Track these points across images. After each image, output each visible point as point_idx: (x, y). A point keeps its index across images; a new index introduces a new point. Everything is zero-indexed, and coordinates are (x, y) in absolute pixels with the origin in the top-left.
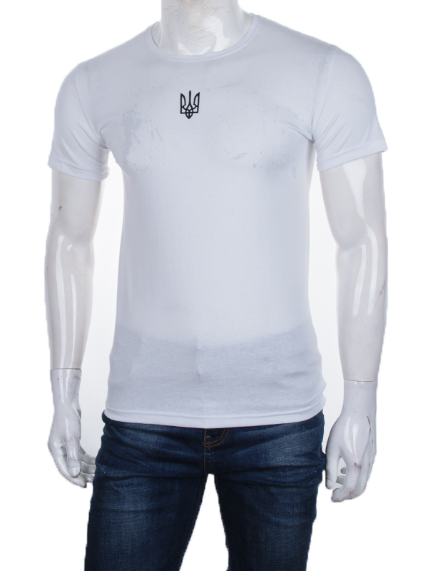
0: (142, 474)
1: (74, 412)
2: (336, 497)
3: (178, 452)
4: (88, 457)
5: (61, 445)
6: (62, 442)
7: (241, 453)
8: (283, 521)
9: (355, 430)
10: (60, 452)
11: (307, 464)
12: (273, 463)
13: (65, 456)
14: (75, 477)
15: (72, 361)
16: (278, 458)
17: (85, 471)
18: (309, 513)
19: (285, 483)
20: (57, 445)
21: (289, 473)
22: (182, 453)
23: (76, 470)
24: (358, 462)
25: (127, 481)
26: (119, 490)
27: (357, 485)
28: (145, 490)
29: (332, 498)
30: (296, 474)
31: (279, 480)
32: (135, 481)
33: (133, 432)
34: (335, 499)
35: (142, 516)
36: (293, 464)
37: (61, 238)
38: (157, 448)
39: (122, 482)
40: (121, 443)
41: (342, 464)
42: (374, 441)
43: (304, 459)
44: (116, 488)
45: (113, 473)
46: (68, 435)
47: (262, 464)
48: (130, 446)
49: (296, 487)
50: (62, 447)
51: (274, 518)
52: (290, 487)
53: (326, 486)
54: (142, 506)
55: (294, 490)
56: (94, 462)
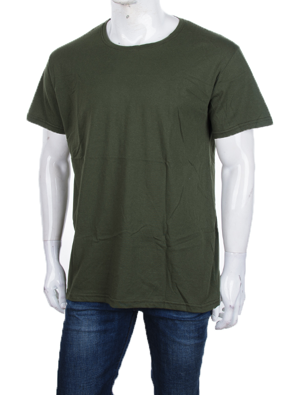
2: (218, 327)
8: (183, 341)
18: (201, 336)
19: (184, 318)
24: (232, 305)
25: (86, 312)
26: (79, 317)
28: (95, 318)
32: (89, 312)
34: (216, 329)
35: (93, 335)
39: (80, 312)
44: (77, 316)
45: (76, 307)
53: (213, 320)
54: (93, 328)
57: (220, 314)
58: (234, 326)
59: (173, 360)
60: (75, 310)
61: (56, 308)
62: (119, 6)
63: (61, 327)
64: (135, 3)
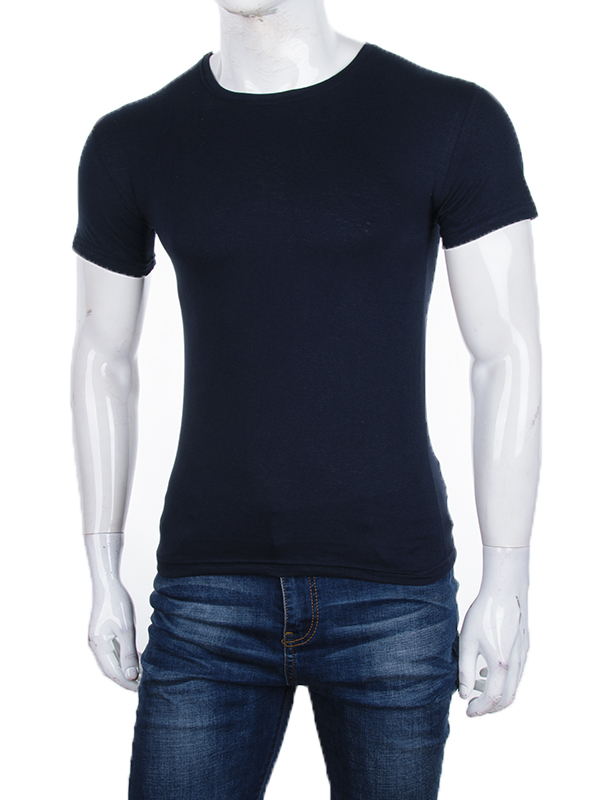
2: (473, 711)
3: (249, 651)
7: (336, 655)
9: (500, 615)
12: (380, 671)
15: (111, 522)
16: (386, 664)
18: (437, 731)
22: (254, 652)
24: (504, 661)
25: (181, 687)
26: (171, 698)
27: (503, 693)
28: (206, 699)
29: (467, 712)
33: (188, 622)
34: (470, 714)
35: (202, 735)
36: (407, 673)
37: (92, 355)
38: (220, 644)
39: (174, 687)
41: (482, 664)
42: (526, 632)
43: (425, 667)
44: (166, 696)
45: (162, 675)
47: (365, 673)
48: (182, 639)
53: (461, 696)
54: (203, 721)
57: (476, 682)
58: (507, 709)
59: (376, 784)
60: (161, 683)
61: (114, 679)
62: (238, 18)
63: (132, 720)
64: (274, 12)
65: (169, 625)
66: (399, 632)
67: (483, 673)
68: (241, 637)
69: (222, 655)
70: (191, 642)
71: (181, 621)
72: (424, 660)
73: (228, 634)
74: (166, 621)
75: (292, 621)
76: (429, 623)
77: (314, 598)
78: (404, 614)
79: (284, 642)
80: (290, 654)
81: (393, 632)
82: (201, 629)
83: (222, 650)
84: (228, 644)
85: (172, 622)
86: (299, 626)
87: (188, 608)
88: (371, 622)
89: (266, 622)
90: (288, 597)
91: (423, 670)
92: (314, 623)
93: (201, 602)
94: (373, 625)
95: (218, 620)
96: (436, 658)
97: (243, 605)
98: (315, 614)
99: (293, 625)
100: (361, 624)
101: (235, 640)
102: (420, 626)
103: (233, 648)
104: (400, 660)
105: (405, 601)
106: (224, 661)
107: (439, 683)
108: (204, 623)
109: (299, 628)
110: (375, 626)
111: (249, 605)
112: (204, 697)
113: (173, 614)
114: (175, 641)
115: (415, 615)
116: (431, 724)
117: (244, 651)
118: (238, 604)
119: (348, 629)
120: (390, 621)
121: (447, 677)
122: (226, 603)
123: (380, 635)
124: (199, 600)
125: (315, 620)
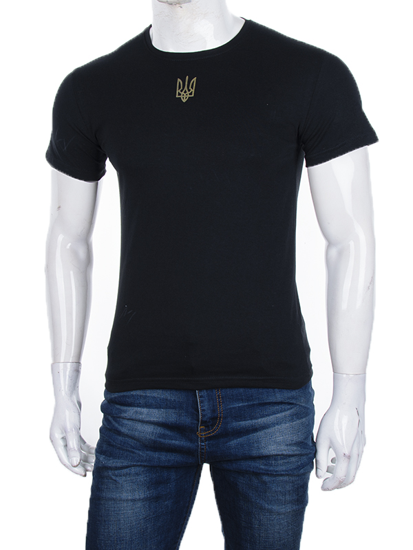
0: (139, 463)
1: (74, 404)
3: (173, 442)
4: (88, 446)
5: (62, 436)
6: (62, 433)
7: (234, 443)
9: (345, 421)
10: (61, 443)
11: (298, 452)
12: (265, 452)
13: (66, 446)
14: (74, 467)
15: (72, 355)
16: (269, 447)
17: (85, 460)
20: (58, 436)
21: (281, 462)
22: (177, 442)
23: (76, 459)
27: (347, 475)
30: (288, 462)
31: (271, 468)
33: (130, 423)
36: (285, 453)
37: (61, 238)
38: (153, 438)
40: (119, 433)
41: (332, 454)
42: (363, 432)
43: (295, 448)
46: (69, 426)
47: (255, 453)
48: (127, 436)
49: (288, 475)
50: (63, 438)
51: (267, 505)
52: (282, 475)
55: (286, 478)
56: (94, 451)
65: (117, 425)
66: (277, 424)
67: (333, 461)
68: (168, 432)
69: (155, 446)
70: (133, 438)
71: (126, 422)
72: (295, 444)
73: (159, 430)
74: (114, 423)
75: (205, 419)
76: (298, 418)
77: (219, 402)
78: (281, 412)
79: (198, 433)
80: (203, 442)
81: (274, 424)
82: (139, 426)
83: (155, 442)
84: (159, 437)
85: (119, 423)
86: (209, 422)
87: (131, 412)
88: (258, 418)
89: (186, 420)
90: (201, 402)
91: (295, 450)
92: (220, 420)
93: (140, 407)
94: (260, 420)
95: (152, 419)
96: (303, 442)
97: (170, 408)
98: (220, 413)
99: (206, 422)
100: (252, 419)
101: (164, 434)
102: (292, 420)
103: (162, 440)
104: (279, 444)
105: (281, 403)
106: (155, 451)
107: (304, 459)
108: (143, 422)
109: (209, 424)
110: (261, 421)
111: (174, 408)
112: (142, 478)
113: (120, 417)
114: (120, 438)
115: (288, 413)
116: (298, 495)
117: (170, 442)
118: (166, 407)
119: (243, 423)
120: (271, 417)
121: (310, 456)
122: (158, 407)
123: (264, 427)
124: (139, 406)
125: (220, 417)
